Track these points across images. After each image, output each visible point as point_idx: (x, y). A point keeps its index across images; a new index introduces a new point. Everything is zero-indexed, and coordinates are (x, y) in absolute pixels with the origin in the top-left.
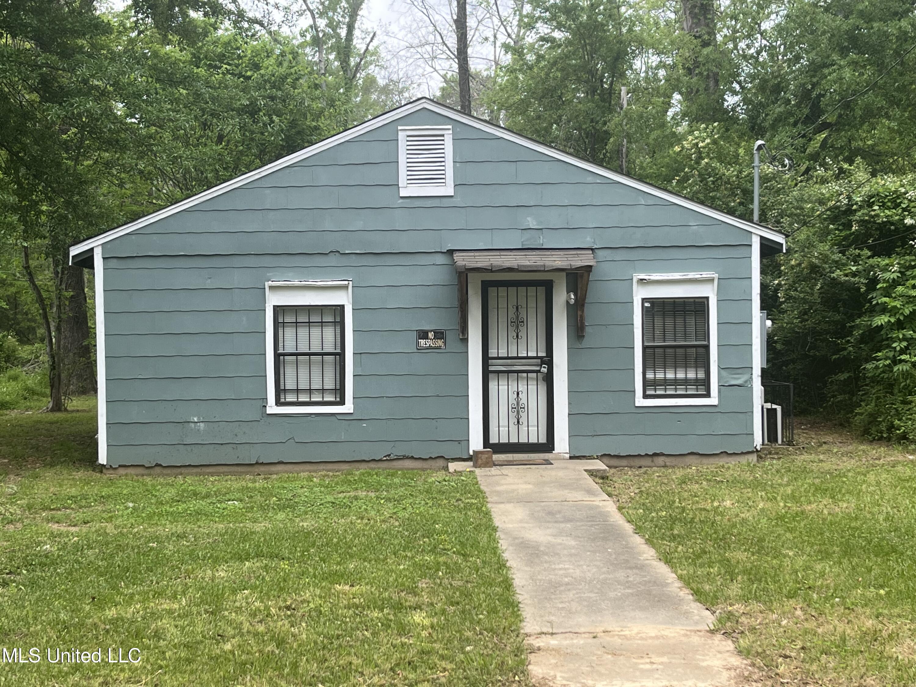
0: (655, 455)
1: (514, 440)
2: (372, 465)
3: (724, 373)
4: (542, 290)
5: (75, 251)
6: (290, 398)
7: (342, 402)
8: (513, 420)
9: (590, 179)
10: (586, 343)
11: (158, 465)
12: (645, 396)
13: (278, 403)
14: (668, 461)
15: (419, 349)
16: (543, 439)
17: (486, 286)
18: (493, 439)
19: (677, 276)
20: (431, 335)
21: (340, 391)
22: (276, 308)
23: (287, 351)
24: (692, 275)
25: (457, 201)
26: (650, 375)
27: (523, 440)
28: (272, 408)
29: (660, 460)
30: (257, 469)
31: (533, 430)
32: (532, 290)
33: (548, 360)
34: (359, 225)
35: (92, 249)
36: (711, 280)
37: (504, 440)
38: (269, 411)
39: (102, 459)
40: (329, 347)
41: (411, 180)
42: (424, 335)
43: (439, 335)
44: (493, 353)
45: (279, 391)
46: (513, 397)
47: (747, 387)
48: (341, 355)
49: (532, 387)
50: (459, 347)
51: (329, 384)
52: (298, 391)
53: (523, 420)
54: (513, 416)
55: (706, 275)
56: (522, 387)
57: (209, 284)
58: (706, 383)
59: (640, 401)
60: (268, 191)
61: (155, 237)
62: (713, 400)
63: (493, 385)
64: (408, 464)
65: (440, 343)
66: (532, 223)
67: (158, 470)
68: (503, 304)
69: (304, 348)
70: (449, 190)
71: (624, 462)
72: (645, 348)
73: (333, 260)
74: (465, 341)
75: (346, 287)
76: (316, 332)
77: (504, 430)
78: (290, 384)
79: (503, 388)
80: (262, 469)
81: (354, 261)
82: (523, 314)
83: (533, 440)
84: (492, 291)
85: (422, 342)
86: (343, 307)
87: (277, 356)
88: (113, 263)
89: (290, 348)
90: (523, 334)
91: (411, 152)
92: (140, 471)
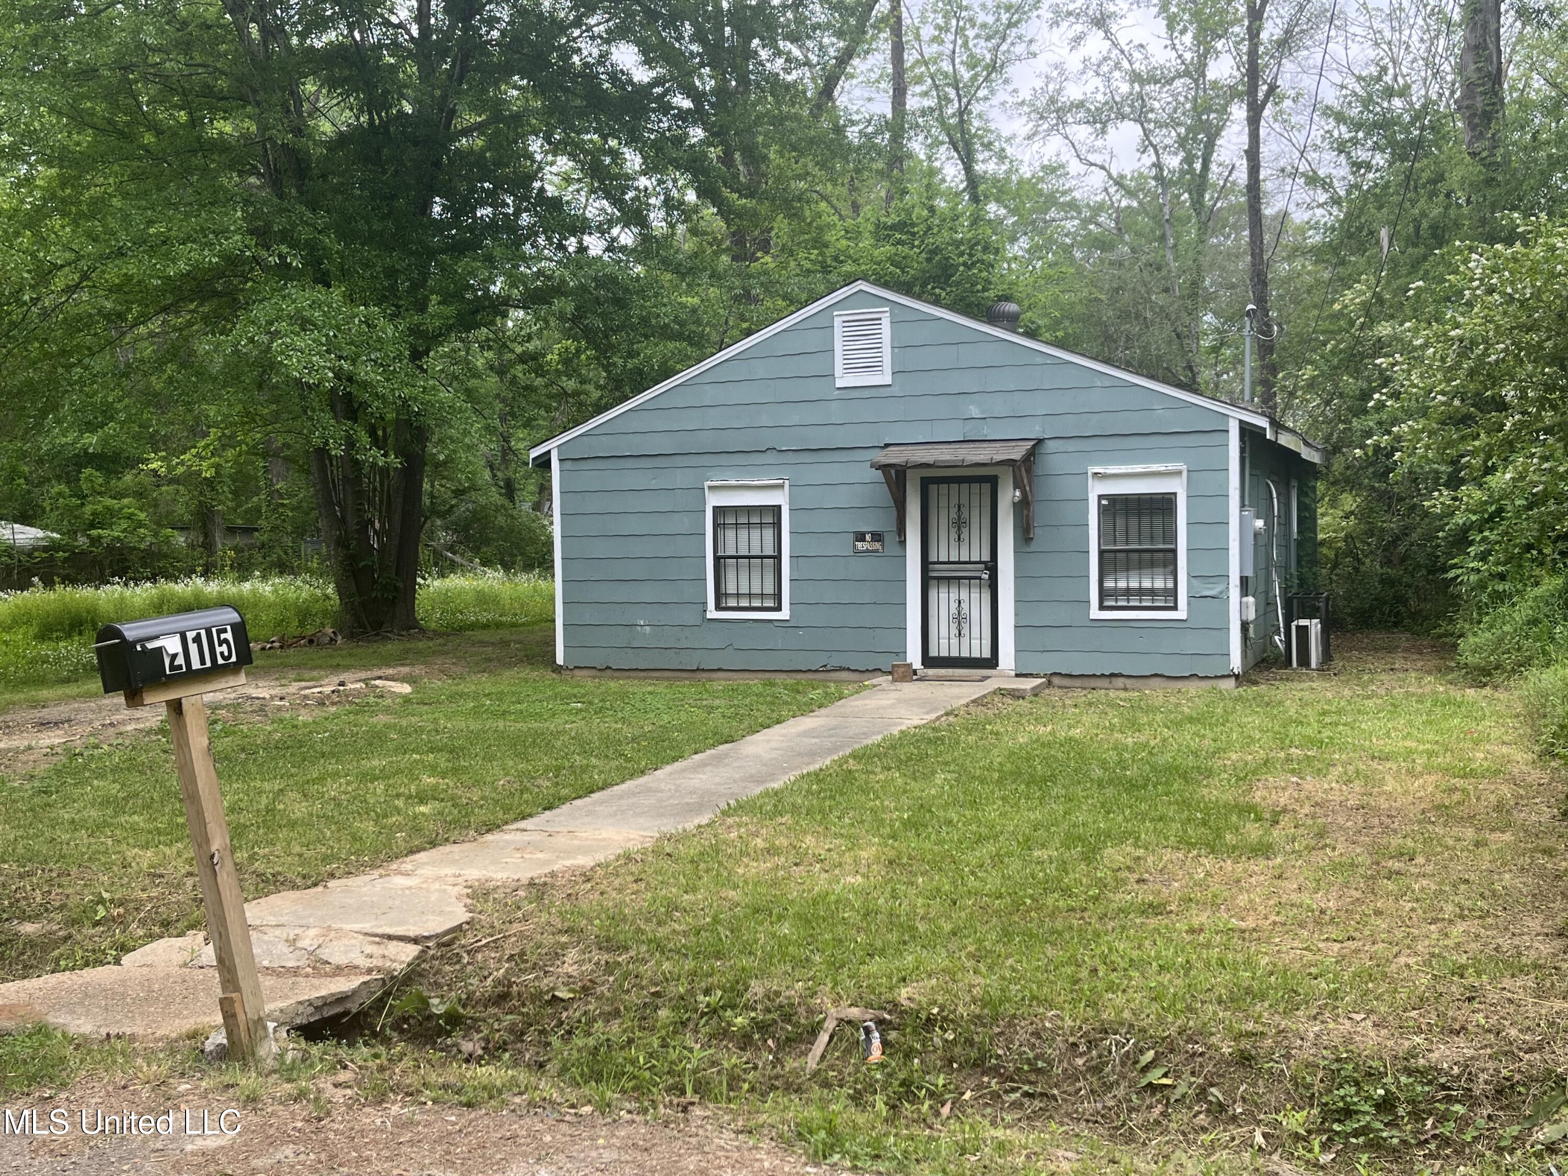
0: (1113, 675)
1: (954, 653)
2: (810, 676)
3: (1195, 582)
4: (986, 487)
5: (534, 453)
6: (732, 603)
7: (779, 608)
8: (954, 631)
9: (1039, 360)
10: (1034, 547)
11: (608, 668)
12: (1102, 607)
13: (718, 607)
14: (1129, 682)
15: (857, 552)
16: (987, 654)
17: (925, 484)
18: (933, 653)
19: (1138, 468)
20: (868, 537)
21: (778, 596)
22: (715, 509)
23: (728, 553)
24: (1155, 467)
25: (895, 391)
26: (1109, 584)
27: (965, 654)
28: (712, 614)
29: (1120, 682)
30: (699, 675)
31: (975, 643)
32: (975, 487)
33: (992, 567)
34: (795, 420)
35: (549, 452)
36: (1179, 473)
37: (944, 653)
38: (709, 616)
39: (560, 660)
40: (769, 550)
41: (848, 369)
42: (861, 537)
43: (877, 537)
44: (933, 557)
45: (720, 595)
46: (954, 606)
47: (1221, 598)
48: (778, 558)
49: (975, 596)
50: (897, 551)
51: (769, 589)
52: (738, 595)
53: (965, 631)
54: (954, 627)
55: (1171, 467)
56: (964, 595)
57: (654, 484)
58: (1173, 593)
59: (1095, 613)
60: (707, 387)
61: (604, 438)
62: (1181, 613)
63: (933, 594)
64: (844, 675)
65: (877, 545)
66: (975, 412)
67: (609, 672)
68: (943, 502)
69: (743, 551)
70: (887, 379)
71: (1078, 682)
72: (1101, 553)
73: (770, 458)
74: (903, 543)
75: (781, 486)
76: (756, 534)
77: (943, 642)
78: (731, 589)
79: (943, 596)
80: (704, 675)
81: (791, 458)
82: (965, 514)
83: (976, 654)
84: (933, 488)
85: (859, 544)
86: (779, 507)
87: (717, 559)
88: (568, 465)
89: (731, 551)
90: (965, 535)
91: (847, 338)
92: (593, 672)
